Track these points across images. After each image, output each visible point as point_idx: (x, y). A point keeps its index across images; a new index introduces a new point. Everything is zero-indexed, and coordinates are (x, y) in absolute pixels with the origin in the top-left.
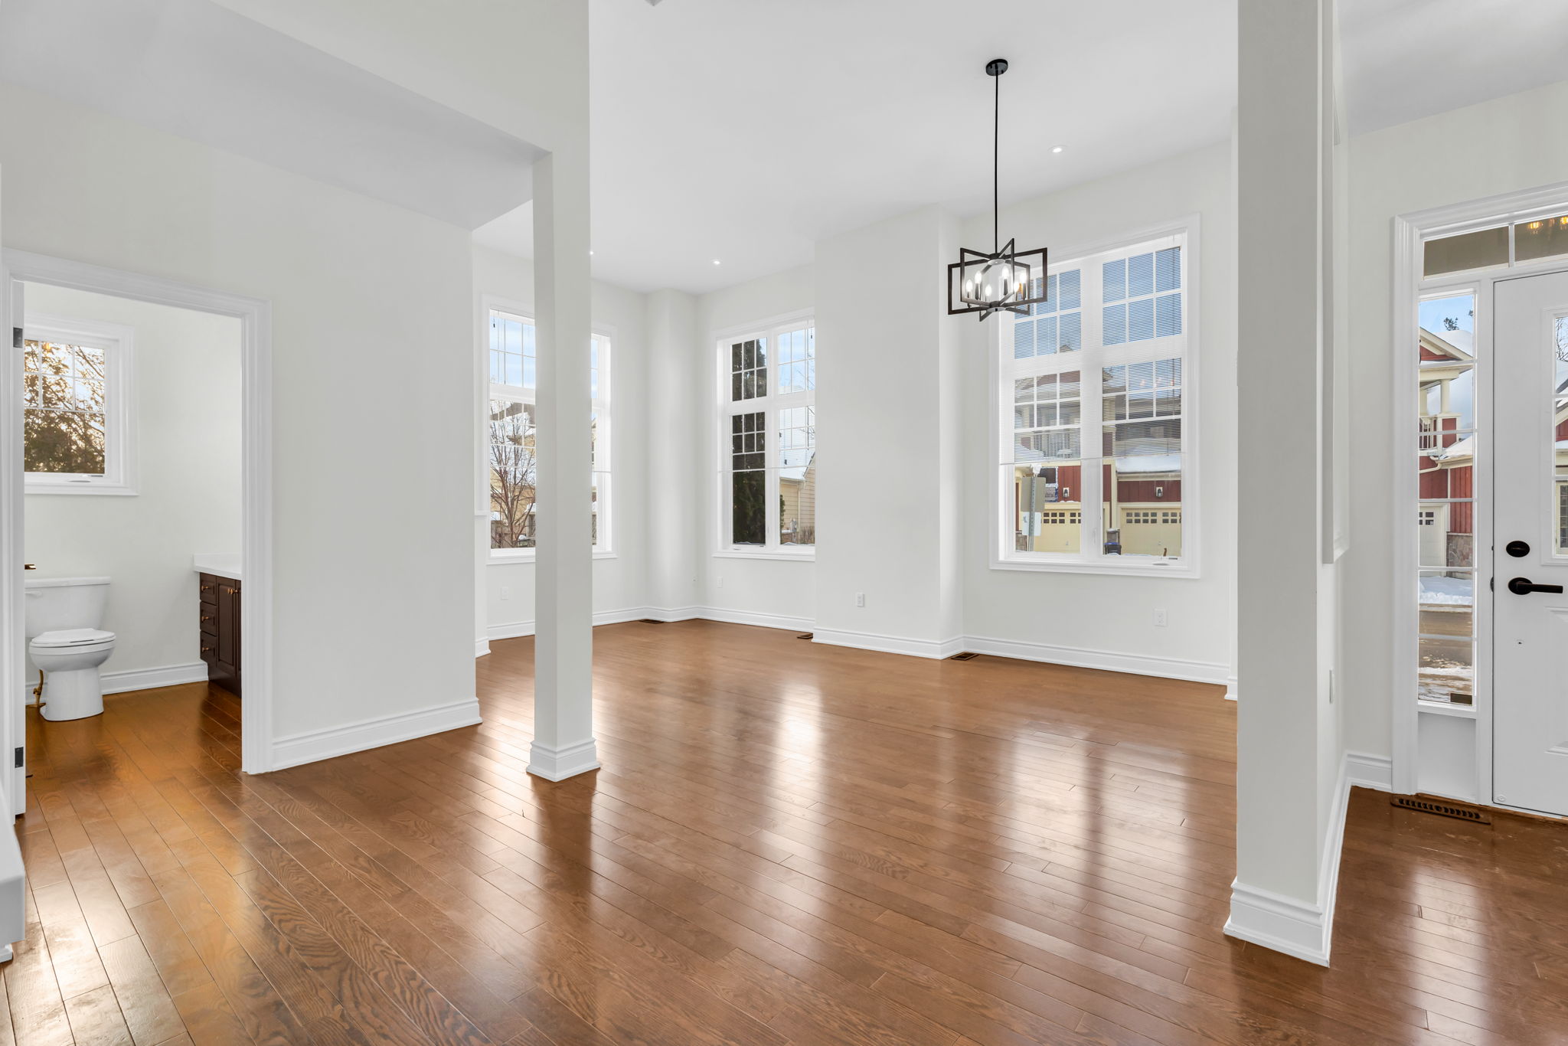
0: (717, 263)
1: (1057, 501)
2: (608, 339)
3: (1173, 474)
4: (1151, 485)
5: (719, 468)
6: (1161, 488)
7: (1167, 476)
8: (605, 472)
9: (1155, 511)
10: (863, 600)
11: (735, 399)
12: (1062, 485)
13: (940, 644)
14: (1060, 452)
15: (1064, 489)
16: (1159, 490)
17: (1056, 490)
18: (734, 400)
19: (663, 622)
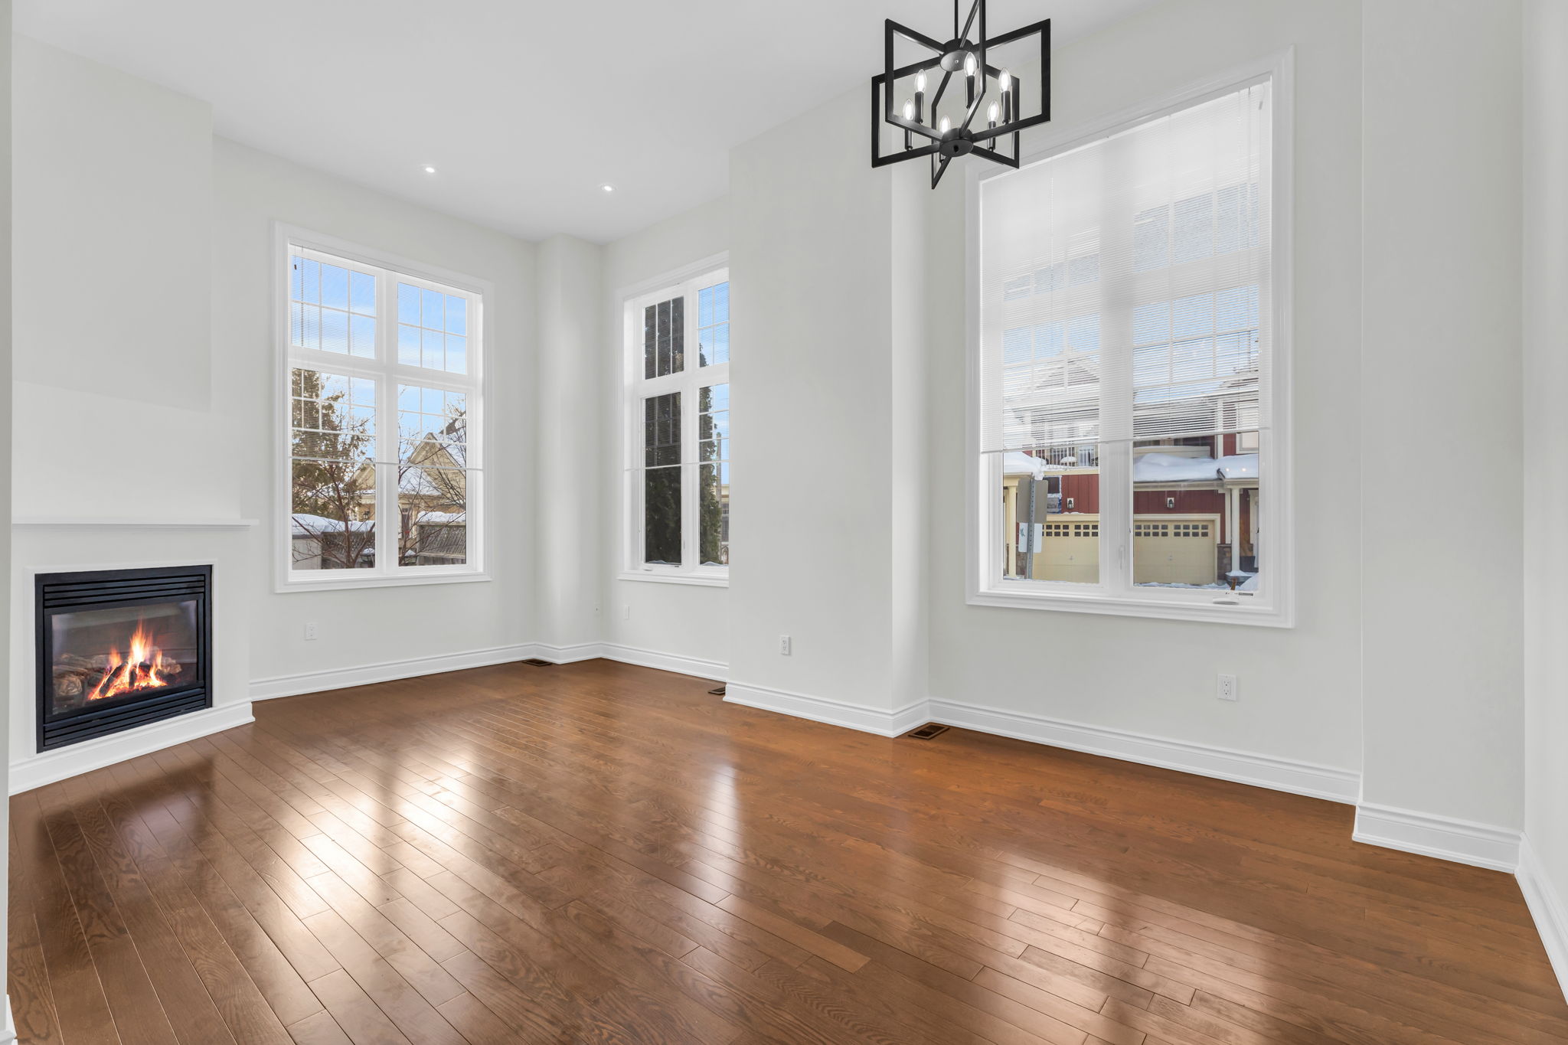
0: (608, 189)
1: (1061, 512)
2: (480, 297)
3: (1186, 483)
4: (1161, 496)
5: (627, 465)
6: (1173, 499)
7: (1179, 486)
8: (477, 469)
9: (1166, 524)
10: (788, 648)
11: (648, 377)
12: (1066, 495)
13: (895, 714)
14: (1064, 460)
15: (1068, 500)
16: (1171, 501)
17: (1060, 500)
18: (646, 379)
19: (550, 664)
